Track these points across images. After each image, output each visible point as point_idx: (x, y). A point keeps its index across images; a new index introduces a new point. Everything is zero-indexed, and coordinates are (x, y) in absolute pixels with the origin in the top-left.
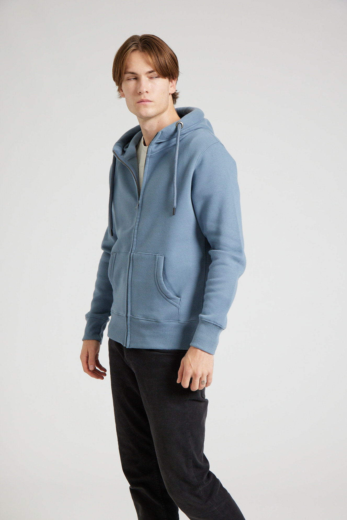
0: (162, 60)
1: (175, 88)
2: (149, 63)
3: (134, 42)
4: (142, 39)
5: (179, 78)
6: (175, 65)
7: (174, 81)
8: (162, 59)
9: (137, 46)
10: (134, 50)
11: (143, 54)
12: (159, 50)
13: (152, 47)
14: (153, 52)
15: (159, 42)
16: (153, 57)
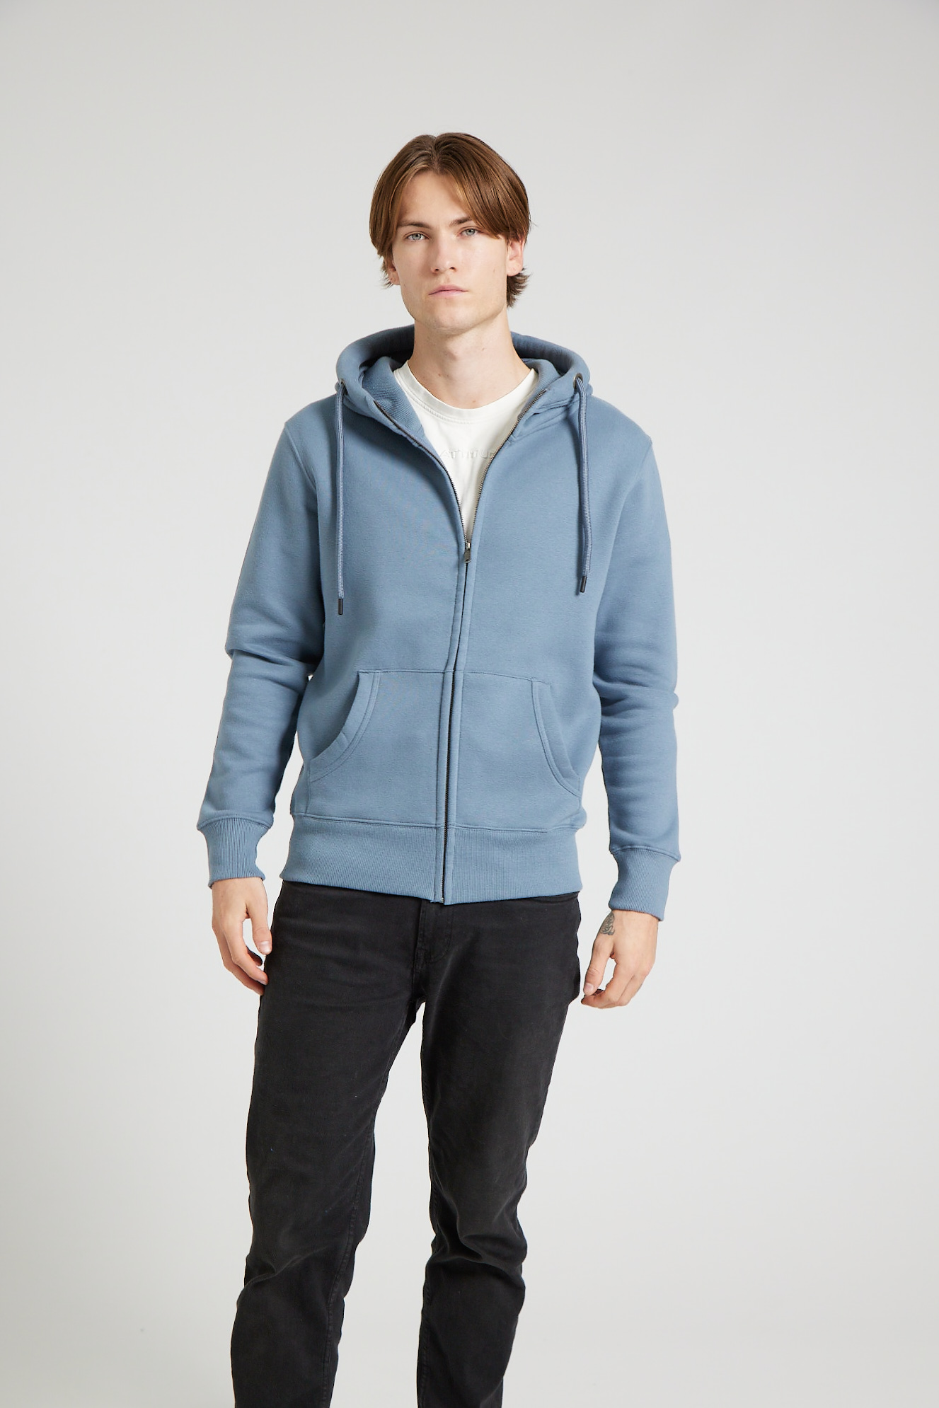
0: (488, 192)
1: (520, 262)
2: (456, 200)
3: (420, 153)
4: (441, 143)
5: (529, 236)
6: (521, 205)
7: (517, 245)
8: (488, 190)
9: (429, 162)
10: (422, 170)
11: (444, 178)
12: (482, 170)
13: (464, 163)
14: (467, 175)
15: (482, 150)
16: (467, 187)
